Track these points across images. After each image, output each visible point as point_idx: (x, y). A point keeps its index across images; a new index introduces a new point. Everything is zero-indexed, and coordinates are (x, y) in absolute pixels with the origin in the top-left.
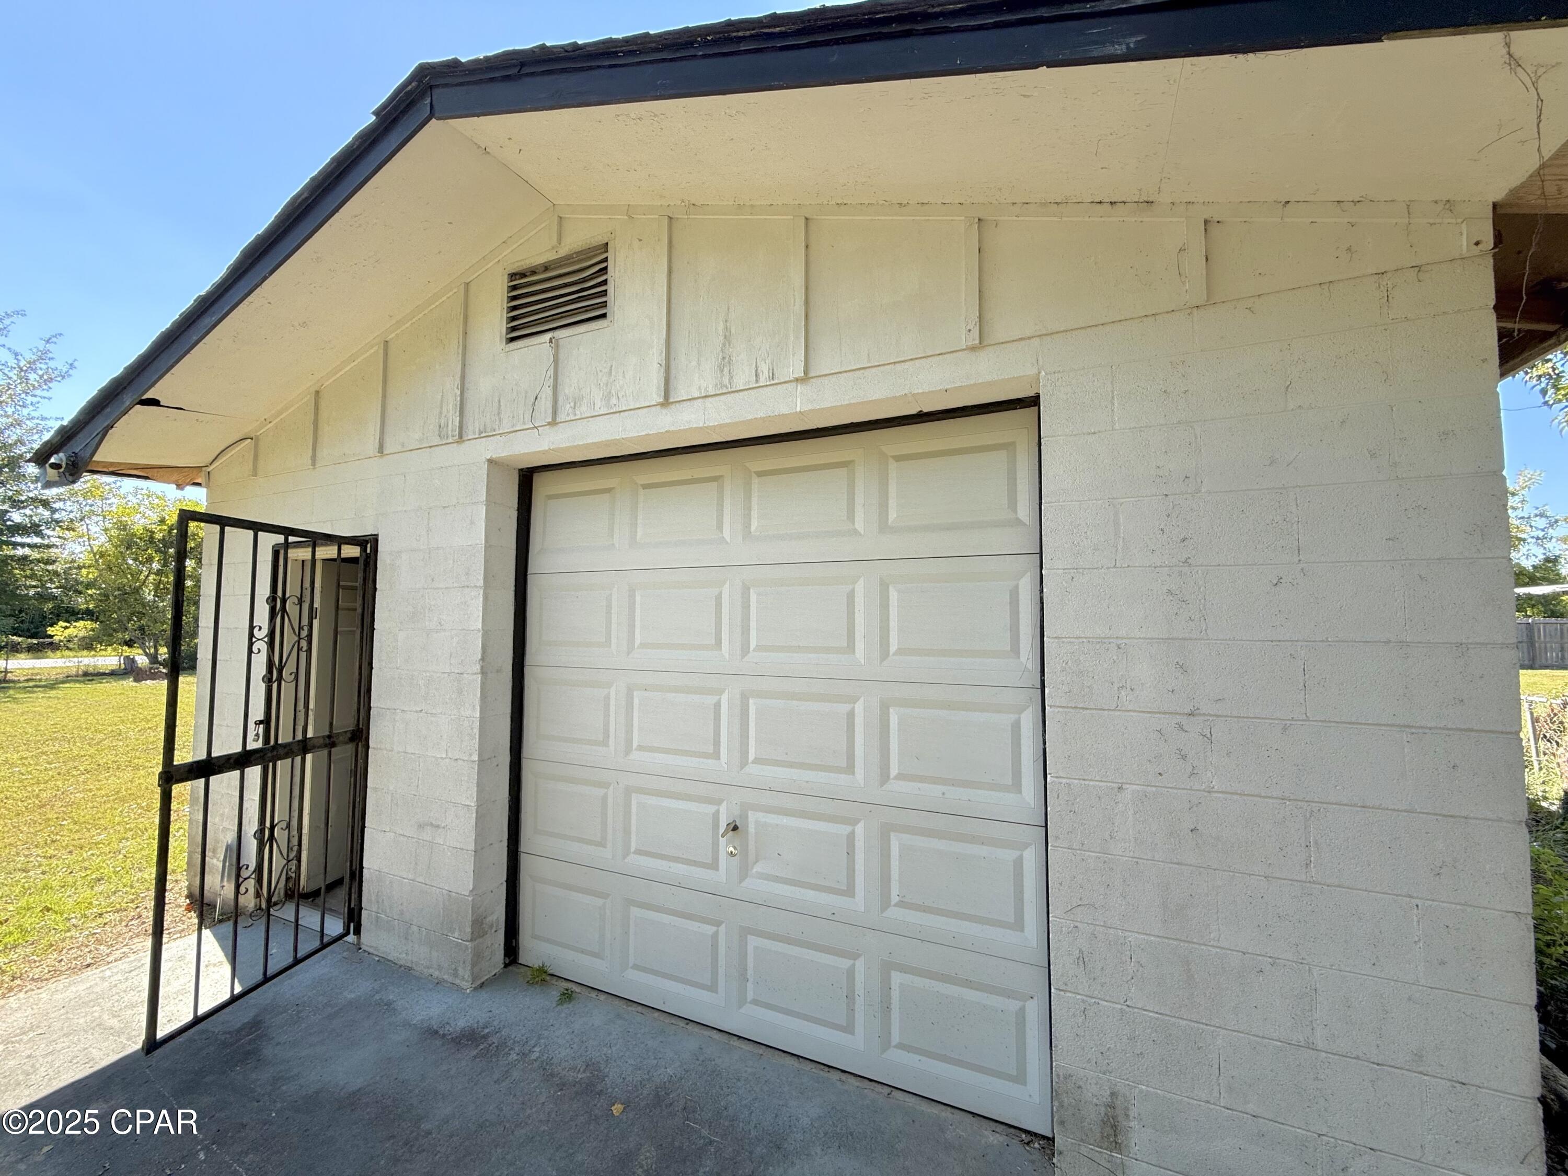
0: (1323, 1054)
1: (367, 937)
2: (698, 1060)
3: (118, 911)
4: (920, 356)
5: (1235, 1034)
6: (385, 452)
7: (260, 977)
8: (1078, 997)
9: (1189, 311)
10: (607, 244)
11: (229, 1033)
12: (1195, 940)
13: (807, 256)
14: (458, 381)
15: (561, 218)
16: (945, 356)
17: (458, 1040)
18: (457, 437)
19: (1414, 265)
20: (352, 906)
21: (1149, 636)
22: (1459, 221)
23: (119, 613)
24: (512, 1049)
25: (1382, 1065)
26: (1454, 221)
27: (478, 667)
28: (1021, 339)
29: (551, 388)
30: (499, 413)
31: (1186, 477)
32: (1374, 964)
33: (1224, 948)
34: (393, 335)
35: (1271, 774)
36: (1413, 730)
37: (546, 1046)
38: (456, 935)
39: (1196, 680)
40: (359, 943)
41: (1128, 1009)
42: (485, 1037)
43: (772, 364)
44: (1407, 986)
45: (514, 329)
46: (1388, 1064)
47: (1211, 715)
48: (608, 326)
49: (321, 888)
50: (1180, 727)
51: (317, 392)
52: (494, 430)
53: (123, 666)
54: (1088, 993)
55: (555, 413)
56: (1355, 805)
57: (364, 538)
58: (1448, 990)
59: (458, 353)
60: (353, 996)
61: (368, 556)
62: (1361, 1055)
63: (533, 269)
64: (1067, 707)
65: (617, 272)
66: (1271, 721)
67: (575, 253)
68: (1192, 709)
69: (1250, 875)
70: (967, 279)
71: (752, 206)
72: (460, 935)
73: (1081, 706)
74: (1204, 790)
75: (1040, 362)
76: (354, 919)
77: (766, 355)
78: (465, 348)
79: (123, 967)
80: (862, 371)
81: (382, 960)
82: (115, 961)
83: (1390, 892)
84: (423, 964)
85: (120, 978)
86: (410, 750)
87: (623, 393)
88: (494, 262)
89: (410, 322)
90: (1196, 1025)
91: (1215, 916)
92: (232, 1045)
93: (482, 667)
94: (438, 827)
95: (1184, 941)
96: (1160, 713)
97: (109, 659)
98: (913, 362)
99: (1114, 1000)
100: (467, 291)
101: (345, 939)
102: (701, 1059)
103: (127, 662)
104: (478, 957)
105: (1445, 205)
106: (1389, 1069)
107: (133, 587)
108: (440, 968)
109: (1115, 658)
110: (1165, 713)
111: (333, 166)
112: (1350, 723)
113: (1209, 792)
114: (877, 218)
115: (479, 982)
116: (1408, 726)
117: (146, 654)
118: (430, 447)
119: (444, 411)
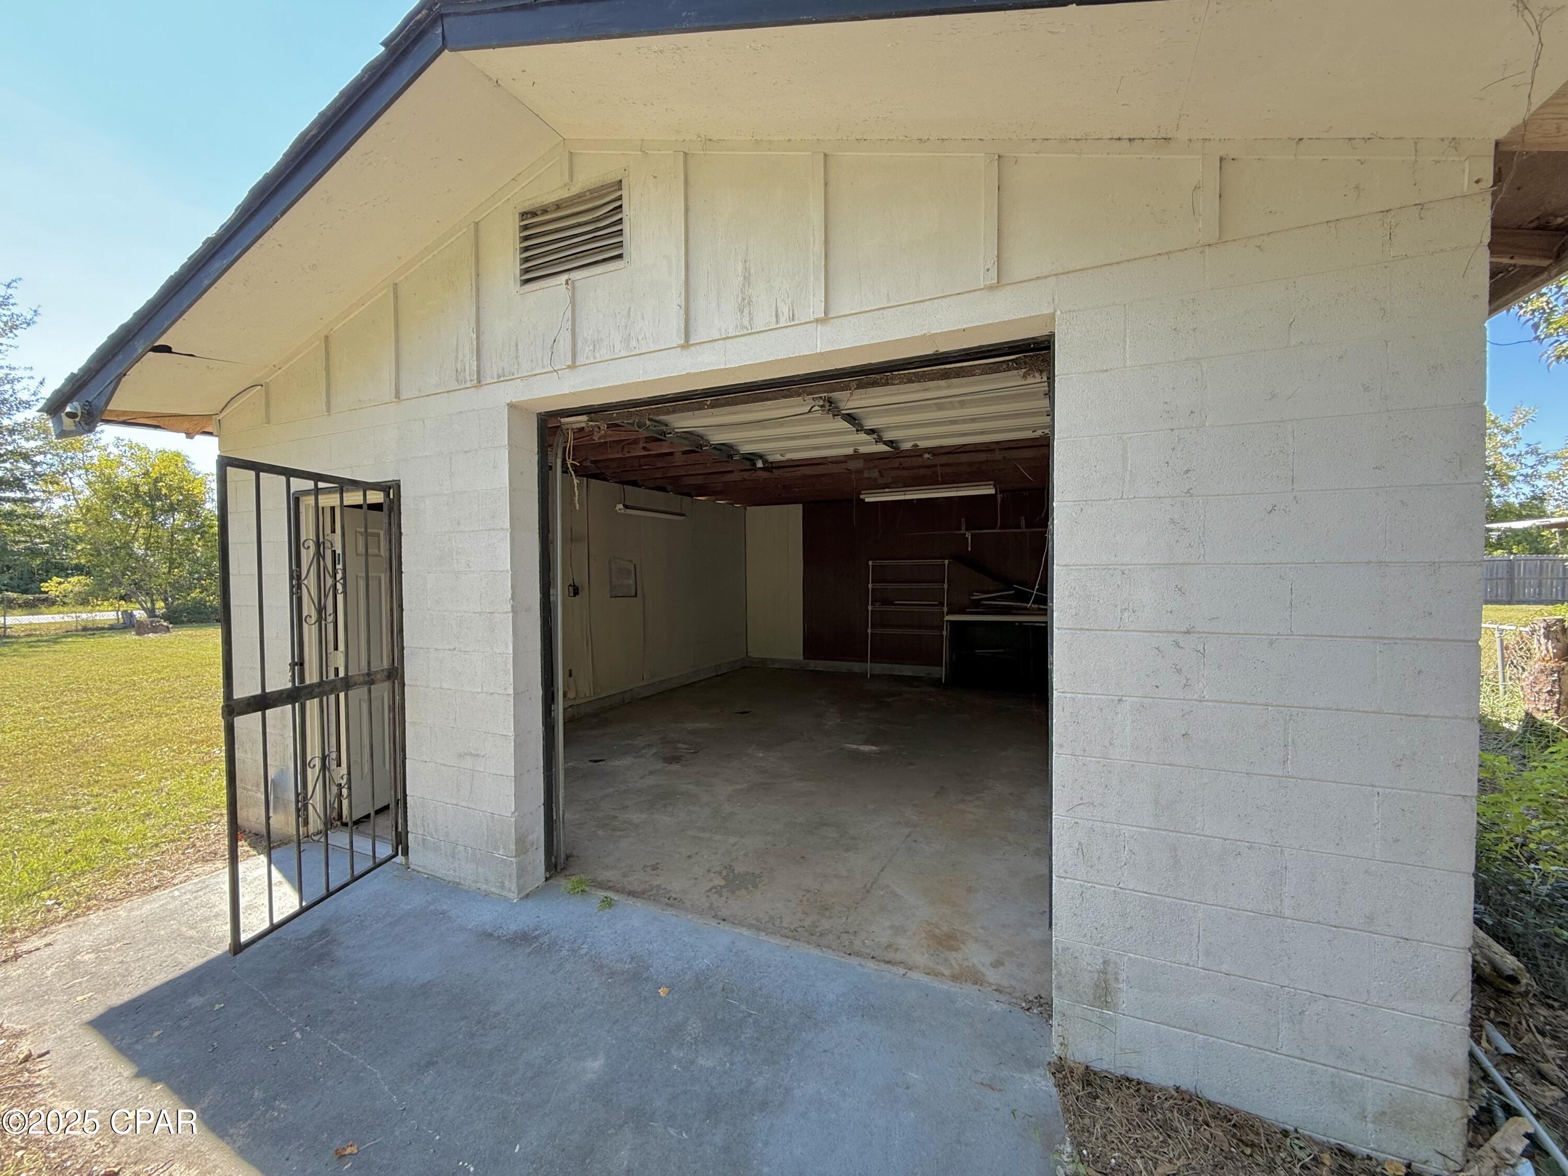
0: (1289, 920)
1: (414, 857)
2: (731, 951)
3: (173, 841)
4: (939, 296)
5: (1213, 907)
6: (402, 398)
7: (323, 892)
8: (1077, 882)
9: (1201, 249)
10: (621, 181)
11: (301, 939)
12: (1182, 830)
13: (826, 194)
14: (473, 324)
15: (571, 153)
16: (964, 296)
17: (512, 940)
18: (475, 382)
19: (1417, 203)
20: (400, 830)
21: (1152, 562)
22: (1463, 158)
23: (112, 568)
24: (561, 947)
25: (1339, 927)
26: (1457, 159)
27: (509, 606)
28: (1038, 278)
29: (569, 331)
30: (516, 358)
31: (1192, 412)
32: (1338, 844)
33: (1208, 836)
34: (403, 277)
35: (1257, 684)
36: (1386, 641)
37: (593, 944)
38: (501, 852)
39: (1193, 602)
40: (407, 863)
41: (1121, 891)
42: (536, 938)
43: (792, 305)
44: (1365, 861)
45: (526, 271)
46: (1345, 925)
47: (1205, 633)
48: (625, 267)
49: (370, 814)
50: (1177, 644)
51: (327, 337)
52: (513, 374)
53: (121, 621)
54: (1086, 879)
55: (574, 356)
56: (1329, 709)
57: (386, 484)
58: (1400, 863)
59: (472, 296)
60: (409, 907)
61: (392, 501)
62: (1321, 919)
63: (543, 208)
64: (1075, 629)
65: (632, 210)
66: (1259, 637)
67: (589, 191)
68: (1189, 627)
69: (1233, 772)
70: (986, 218)
71: (770, 142)
72: (506, 852)
73: (1087, 627)
74: (1196, 700)
75: (1056, 301)
76: (401, 842)
77: (786, 296)
78: (478, 289)
79: (190, 888)
80: (881, 311)
81: (432, 877)
82: (181, 883)
83: (1356, 782)
84: (470, 880)
85: (189, 897)
86: (445, 686)
87: (643, 335)
88: (503, 200)
89: (420, 264)
90: (1180, 901)
91: (1201, 809)
92: (306, 949)
93: (512, 606)
94: (478, 755)
95: (1172, 831)
96: (1159, 632)
97: (107, 615)
98: (932, 302)
99: (1109, 883)
100: (477, 231)
101: (393, 860)
102: (734, 950)
103: (125, 616)
104: (522, 872)
105: (1450, 143)
106: (1345, 930)
107: (123, 541)
108: (487, 881)
109: (1119, 583)
110: (1162, 632)
111: (342, 101)
112: (1330, 636)
113: (1200, 701)
114: (896, 154)
115: (524, 894)
116: (1382, 638)
117: (144, 609)
118: (448, 392)
119: (461, 357)
